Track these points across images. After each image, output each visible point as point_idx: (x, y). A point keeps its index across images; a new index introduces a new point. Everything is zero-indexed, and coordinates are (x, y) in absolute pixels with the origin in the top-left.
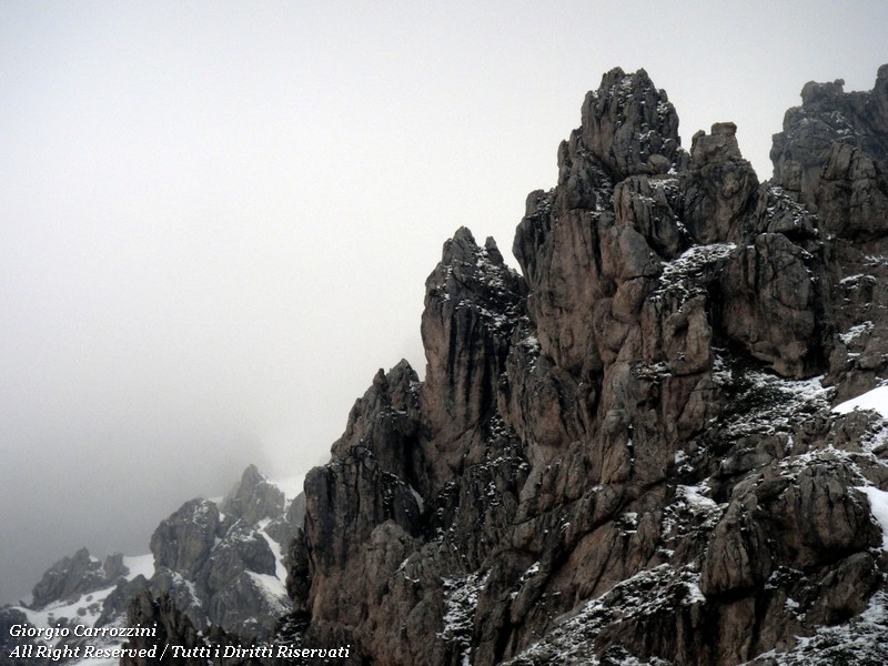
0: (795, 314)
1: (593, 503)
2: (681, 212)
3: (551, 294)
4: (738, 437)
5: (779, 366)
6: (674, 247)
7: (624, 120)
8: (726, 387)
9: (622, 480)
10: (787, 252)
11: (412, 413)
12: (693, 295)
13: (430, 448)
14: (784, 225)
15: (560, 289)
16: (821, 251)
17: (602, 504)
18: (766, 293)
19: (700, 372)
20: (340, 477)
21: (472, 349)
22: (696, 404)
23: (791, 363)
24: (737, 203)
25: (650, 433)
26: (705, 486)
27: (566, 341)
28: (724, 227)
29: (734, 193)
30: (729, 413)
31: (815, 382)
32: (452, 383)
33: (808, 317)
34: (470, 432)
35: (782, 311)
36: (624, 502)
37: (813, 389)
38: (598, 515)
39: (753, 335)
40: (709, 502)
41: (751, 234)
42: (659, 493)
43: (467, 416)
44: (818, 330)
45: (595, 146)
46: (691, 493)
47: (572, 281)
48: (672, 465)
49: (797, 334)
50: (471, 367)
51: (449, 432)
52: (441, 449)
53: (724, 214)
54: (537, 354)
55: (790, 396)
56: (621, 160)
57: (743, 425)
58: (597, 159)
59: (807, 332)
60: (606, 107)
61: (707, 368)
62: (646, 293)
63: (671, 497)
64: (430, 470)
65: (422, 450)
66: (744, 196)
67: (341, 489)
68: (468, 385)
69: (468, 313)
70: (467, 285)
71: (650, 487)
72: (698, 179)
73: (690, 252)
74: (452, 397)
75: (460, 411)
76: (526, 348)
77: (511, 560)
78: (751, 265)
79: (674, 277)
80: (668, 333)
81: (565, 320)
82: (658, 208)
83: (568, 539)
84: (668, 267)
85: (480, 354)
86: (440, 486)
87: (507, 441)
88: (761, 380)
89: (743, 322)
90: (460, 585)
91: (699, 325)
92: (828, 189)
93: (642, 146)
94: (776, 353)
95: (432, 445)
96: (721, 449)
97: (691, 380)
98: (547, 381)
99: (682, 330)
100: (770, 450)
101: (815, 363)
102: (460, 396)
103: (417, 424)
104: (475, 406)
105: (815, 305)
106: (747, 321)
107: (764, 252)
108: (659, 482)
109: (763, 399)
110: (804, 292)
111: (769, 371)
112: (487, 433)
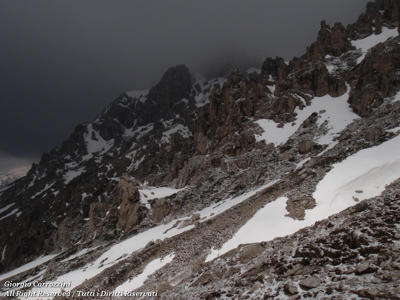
0: (251, 109)
1: (224, 133)
2: (238, 94)
5: (248, 115)
6: (237, 98)
7: (235, 75)
8: (242, 118)
9: (228, 131)
12: (239, 105)
14: (250, 97)
16: (254, 100)
18: (247, 106)
22: (238, 120)
23: (250, 115)
24: (245, 93)
25: (232, 125)
26: (238, 132)
28: (243, 96)
30: (242, 122)
32: (213, 108)
34: (215, 115)
35: (249, 108)
36: (228, 134)
37: (252, 119)
38: (225, 135)
39: (246, 111)
40: (238, 134)
41: (246, 98)
43: (215, 113)
44: (253, 111)
46: (236, 133)
48: (234, 129)
49: (251, 111)
53: (243, 94)
55: (249, 120)
56: (234, 81)
57: (243, 124)
61: (240, 115)
62: (233, 105)
63: (233, 133)
64: (210, 119)
68: (215, 109)
70: (215, 95)
72: (240, 90)
73: (239, 99)
74: (213, 110)
76: (222, 105)
77: (215, 139)
78: (246, 102)
79: (237, 103)
82: (235, 93)
83: (221, 138)
84: (236, 101)
85: (216, 105)
88: (246, 117)
89: (245, 109)
90: (209, 142)
91: (239, 110)
93: (237, 79)
94: (248, 113)
96: (240, 127)
97: (238, 117)
99: (237, 110)
100: (246, 127)
101: (253, 115)
104: (215, 111)
105: (253, 108)
107: (248, 100)
108: (232, 131)
109: (246, 120)
110: (252, 106)
112: (217, 115)
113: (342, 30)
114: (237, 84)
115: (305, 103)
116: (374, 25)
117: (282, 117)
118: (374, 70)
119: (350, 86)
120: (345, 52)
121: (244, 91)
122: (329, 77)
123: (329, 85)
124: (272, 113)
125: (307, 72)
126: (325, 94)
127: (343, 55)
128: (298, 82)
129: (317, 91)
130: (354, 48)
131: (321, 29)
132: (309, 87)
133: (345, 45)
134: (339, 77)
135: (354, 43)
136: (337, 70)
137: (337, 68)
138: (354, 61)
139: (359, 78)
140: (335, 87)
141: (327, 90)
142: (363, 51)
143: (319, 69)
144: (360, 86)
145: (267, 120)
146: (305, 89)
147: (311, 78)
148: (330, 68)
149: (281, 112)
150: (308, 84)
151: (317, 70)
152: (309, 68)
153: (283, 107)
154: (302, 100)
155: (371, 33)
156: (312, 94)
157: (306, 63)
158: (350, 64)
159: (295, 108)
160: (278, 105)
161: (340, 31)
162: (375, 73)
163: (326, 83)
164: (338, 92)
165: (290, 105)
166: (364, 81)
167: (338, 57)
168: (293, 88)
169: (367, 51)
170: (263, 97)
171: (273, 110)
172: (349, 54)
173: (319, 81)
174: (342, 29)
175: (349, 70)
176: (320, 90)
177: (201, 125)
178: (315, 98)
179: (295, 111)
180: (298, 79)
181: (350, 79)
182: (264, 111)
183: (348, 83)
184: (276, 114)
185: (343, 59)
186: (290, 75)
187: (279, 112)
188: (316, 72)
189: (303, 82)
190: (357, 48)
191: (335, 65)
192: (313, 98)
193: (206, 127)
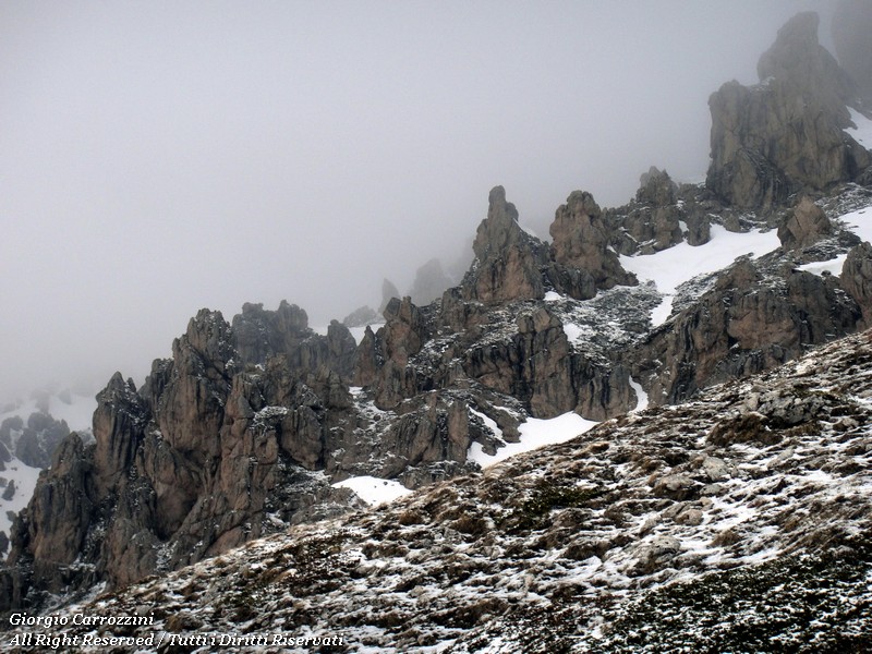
0: (314, 442)
1: (233, 518)
2: (262, 390)
3: (173, 413)
4: (291, 494)
5: (305, 464)
6: (258, 406)
7: (212, 335)
8: (283, 471)
9: (245, 509)
10: (312, 416)
11: (89, 461)
12: (269, 429)
13: (97, 479)
14: (310, 403)
15: (178, 410)
16: (324, 416)
17: (237, 518)
18: (302, 432)
19: (272, 463)
20: (56, 490)
21: (124, 433)
22: (270, 477)
23: (310, 463)
24: (287, 390)
25: (257, 490)
26: (277, 514)
27: (177, 435)
28: (280, 399)
29: (286, 386)
30: (285, 483)
31: (321, 472)
32: (112, 448)
33: (320, 445)
34: (119, 473)
35: (309, 441)
36: (245, 519)
37: (320, 476)
38: (235, 523)
39: (294, 450)
40: (280, 521)
41: (294, 405)
42: (260, 515)
43: (119, 465)
44: (323, 450)
45: (196, 344)
46: (272, 516)
47: (184, 408)
48: (264, 504)
49: (315, 452)
50: (123, 441)
51: (108, 472)
52: (103, 480)
53: (281, 394)
54: (161, 440)
55: (311, 478)
56: (211, 354)
57: (291, 489)
58: (197, 351)
59: (319, 450)
60: (203, 327)
61: (275, 462)
62: (248, 426)
63: (264, 518)
64: (97, 490)
65: (92, 480)
66: (291, 386)
67: (56, 495)
68: (120, 450)
69: (124, 416)
70: (122, 402)
71: (256, 512)
72: (269, 377)
73: (265, 409)
74: (112, 455)
75: (115, 462)
76: (156, 436)
77: (188, 539)
78: (296, 419)
79: (260, 420)
80: (257, 444)
81: (178, 426)
82: (253, 388)
83: (218, 532)
84: (257, 415)
85: (127, 436)
86: (102, 497)
87: (144, 479)
88: (298, 470)
89: (290, 443)
90: (160, 548)
91: (272, 442)
92: (320, 386)
93: (220, 348)
94: (304, 458)
95: (99, 477)
96: (284, 498)
97: (268, 467)
98: (168, 453)
99: (264, 444)
100: (306, 501)
101: (321, 464)
102: (116, 455)
103: (92, 467)
104: (123, 460)
105: (322, 440)
106: (291, 442)
107: (301, 414)
108: (259, 511)
109: (299, 478)
110: (319, 434)
111: (301, 466)
112: (128, 474)
113: (592, 217)
114: (220, 365)
115: (498, 434)
116: (681, 216)
117: (433, 472)
118: (732, 341)
119: (646, 389)
120: (605, 288)
121: (285, 381)
122: (573, 357)
123: (572, 382)
124: (392, 460)
125: (493, 337)
126: (561, 411)
127: (598, 296)
128: (465, 369)
129: (533, 401)
130: (630, 279)
131: (490, 216)
132: (503, 384)
133: (603, 267)
134: (605, 361)
135: (628, 263)
136: (593, 339)
137: (594, 333)
138: (642, 317)
139: (681, 365)
140: (598, 388)
141: (568, 400)
142: (661, 289)
143: (538, 329)
144: (684, 390)
145: (379, 481)
146: (492, 390)
147: (513, 357)
148: (574, 332)
149: (426, 457)
150: (500, 376)
151: (534, 333)
152: (501, 327)
153: (432, 441)
154: (489, 423)
155: (674, 238)
156: (516, 408)
157: (481, 311)
158: (633, 324)
159: (469, 446)
160: (414, 432)
161: (587, 219)
162: (738, 351)
163: (564, 377)
164: (610, 405)
165: (454, 436)
166: (699, 372)
167: (587, 302)
168: (454, 385)
169: (676, 292)
170: (342, 409)
171: (392, 449)
172: (620, 295)
173: (539, 368)
174: (594, 214)
175: (630, 342)
176: (543, 396)
177: (68, 504)
178: (529, 419)
179: (469, 457)
180: (465, 357)
181: (642, 369)
182: (359, 453)
183: (636, 379)
184: (407, 463)
185: (603, 307)
186: (429, 344)
187: (420, 458)
188: (529, 336)
189: (484, 368)
190: (641, 279)
191: (583, 323)
192: (523, 421)
193: (85, 515)
